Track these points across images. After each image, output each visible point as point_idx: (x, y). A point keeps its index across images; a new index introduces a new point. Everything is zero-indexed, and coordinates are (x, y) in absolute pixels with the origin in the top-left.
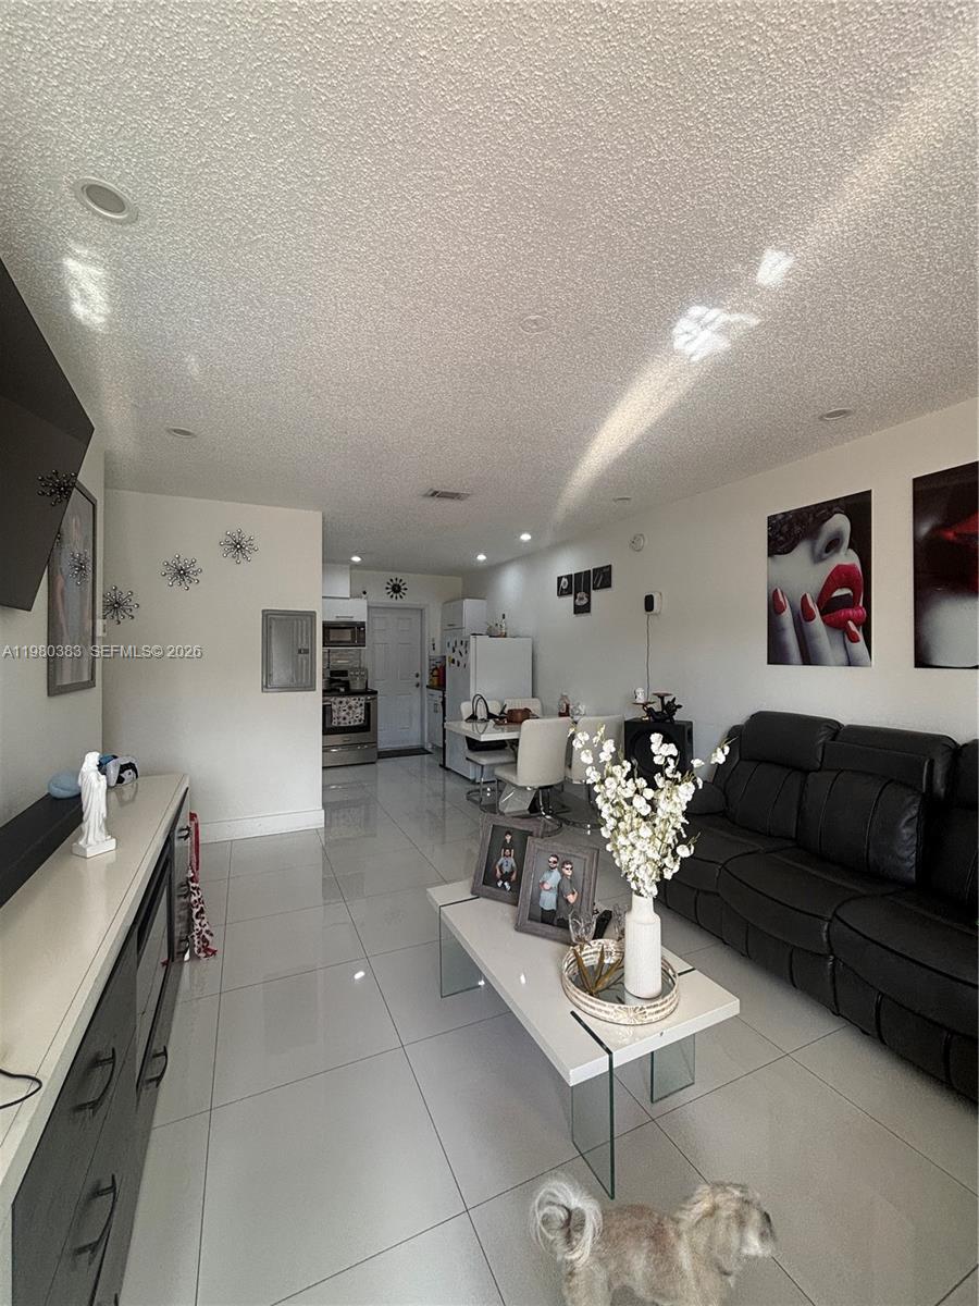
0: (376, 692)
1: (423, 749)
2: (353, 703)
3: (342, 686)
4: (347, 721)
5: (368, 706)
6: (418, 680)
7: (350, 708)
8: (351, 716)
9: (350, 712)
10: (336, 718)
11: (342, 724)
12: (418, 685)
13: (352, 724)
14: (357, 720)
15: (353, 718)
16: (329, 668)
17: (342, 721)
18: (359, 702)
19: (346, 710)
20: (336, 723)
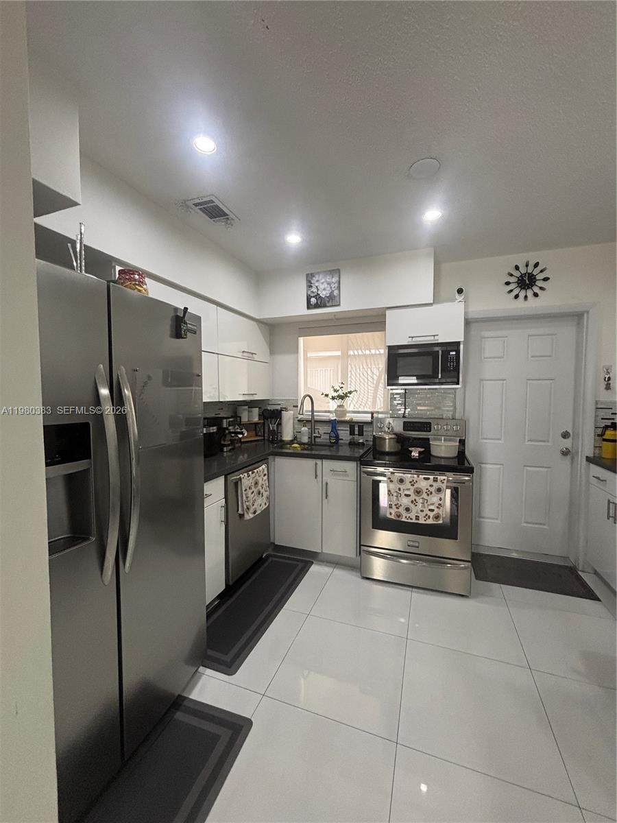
0: (470, 470)
1: (573, 571)
2: (423, 484)
3: (417, 446)
4: (413, 515)
6: (567, 443)
7: (418, 492)
8: (420, 506)
9: (417, 498)
10: (394, 507)
11: (404, 517)
12: (565, 453)
13: (422, 521)
14: (431, 514)
15: (422, 511)
16: (404, 417)
17: (404, 514)
18: (435, 484)
19: (409, 495)
20: (393, 514)
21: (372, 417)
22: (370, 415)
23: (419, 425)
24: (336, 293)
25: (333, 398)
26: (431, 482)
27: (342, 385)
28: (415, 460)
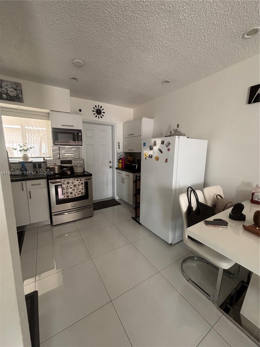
0: (91, 175)
1: (114, 200)
2: (76, 183)
3: (69, 170)
4: (73, 195)
5: (86, 184)
6: (111, 164)
7: (75, 186)
8: (76, 191)
9: (75, 188)
10: (65, 194)
11: (70, 196)
12: (111, 167)
13: (77, 196)
14: (80, 193)
15: (77, 192)
16: (60, 159)
17: (70, 195)
18: (80, 182)
19: (72, 188)
20: (66, 196)
21: (44, 160)
22: (43, 159)
23: (67, 161)
24: (20, 96)
25: (21, 151)
26: (79, 181)
27: (26, 144)
28: (69, 175)
